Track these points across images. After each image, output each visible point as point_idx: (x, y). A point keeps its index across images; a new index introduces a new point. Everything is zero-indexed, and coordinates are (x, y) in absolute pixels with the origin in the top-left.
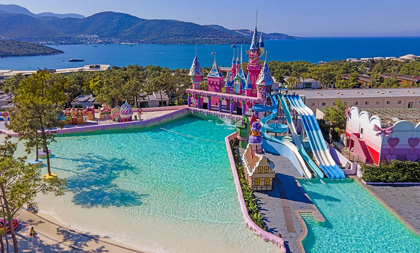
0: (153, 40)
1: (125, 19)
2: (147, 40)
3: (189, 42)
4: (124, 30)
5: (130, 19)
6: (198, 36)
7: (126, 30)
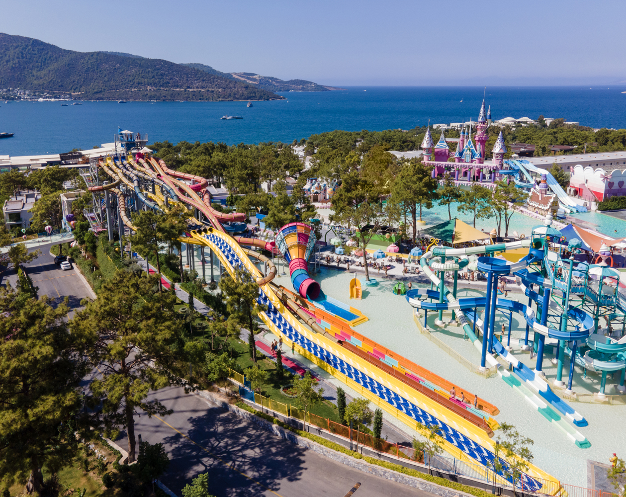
0: (97, 93)
1: (33, 50)
2: (87, 92)
3: (165, 97)
4: (34, 72)
5: (43, 49)
6: (178, 86)
7: (39, 73)
